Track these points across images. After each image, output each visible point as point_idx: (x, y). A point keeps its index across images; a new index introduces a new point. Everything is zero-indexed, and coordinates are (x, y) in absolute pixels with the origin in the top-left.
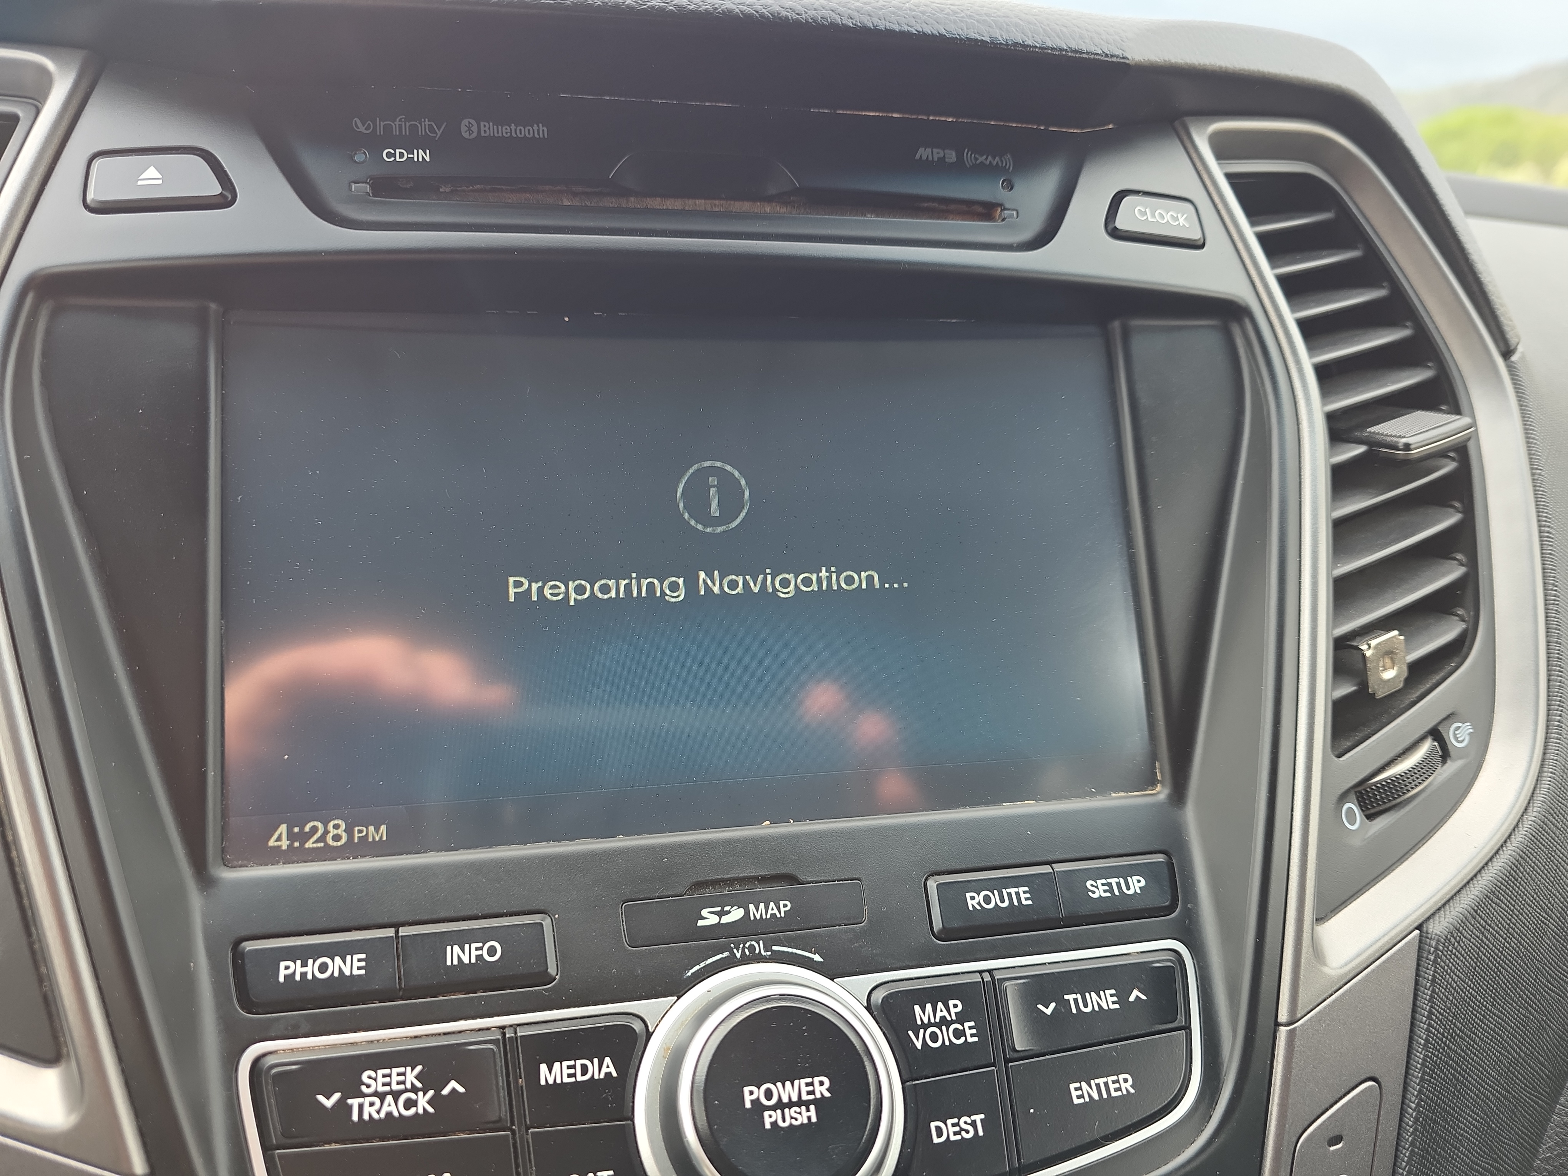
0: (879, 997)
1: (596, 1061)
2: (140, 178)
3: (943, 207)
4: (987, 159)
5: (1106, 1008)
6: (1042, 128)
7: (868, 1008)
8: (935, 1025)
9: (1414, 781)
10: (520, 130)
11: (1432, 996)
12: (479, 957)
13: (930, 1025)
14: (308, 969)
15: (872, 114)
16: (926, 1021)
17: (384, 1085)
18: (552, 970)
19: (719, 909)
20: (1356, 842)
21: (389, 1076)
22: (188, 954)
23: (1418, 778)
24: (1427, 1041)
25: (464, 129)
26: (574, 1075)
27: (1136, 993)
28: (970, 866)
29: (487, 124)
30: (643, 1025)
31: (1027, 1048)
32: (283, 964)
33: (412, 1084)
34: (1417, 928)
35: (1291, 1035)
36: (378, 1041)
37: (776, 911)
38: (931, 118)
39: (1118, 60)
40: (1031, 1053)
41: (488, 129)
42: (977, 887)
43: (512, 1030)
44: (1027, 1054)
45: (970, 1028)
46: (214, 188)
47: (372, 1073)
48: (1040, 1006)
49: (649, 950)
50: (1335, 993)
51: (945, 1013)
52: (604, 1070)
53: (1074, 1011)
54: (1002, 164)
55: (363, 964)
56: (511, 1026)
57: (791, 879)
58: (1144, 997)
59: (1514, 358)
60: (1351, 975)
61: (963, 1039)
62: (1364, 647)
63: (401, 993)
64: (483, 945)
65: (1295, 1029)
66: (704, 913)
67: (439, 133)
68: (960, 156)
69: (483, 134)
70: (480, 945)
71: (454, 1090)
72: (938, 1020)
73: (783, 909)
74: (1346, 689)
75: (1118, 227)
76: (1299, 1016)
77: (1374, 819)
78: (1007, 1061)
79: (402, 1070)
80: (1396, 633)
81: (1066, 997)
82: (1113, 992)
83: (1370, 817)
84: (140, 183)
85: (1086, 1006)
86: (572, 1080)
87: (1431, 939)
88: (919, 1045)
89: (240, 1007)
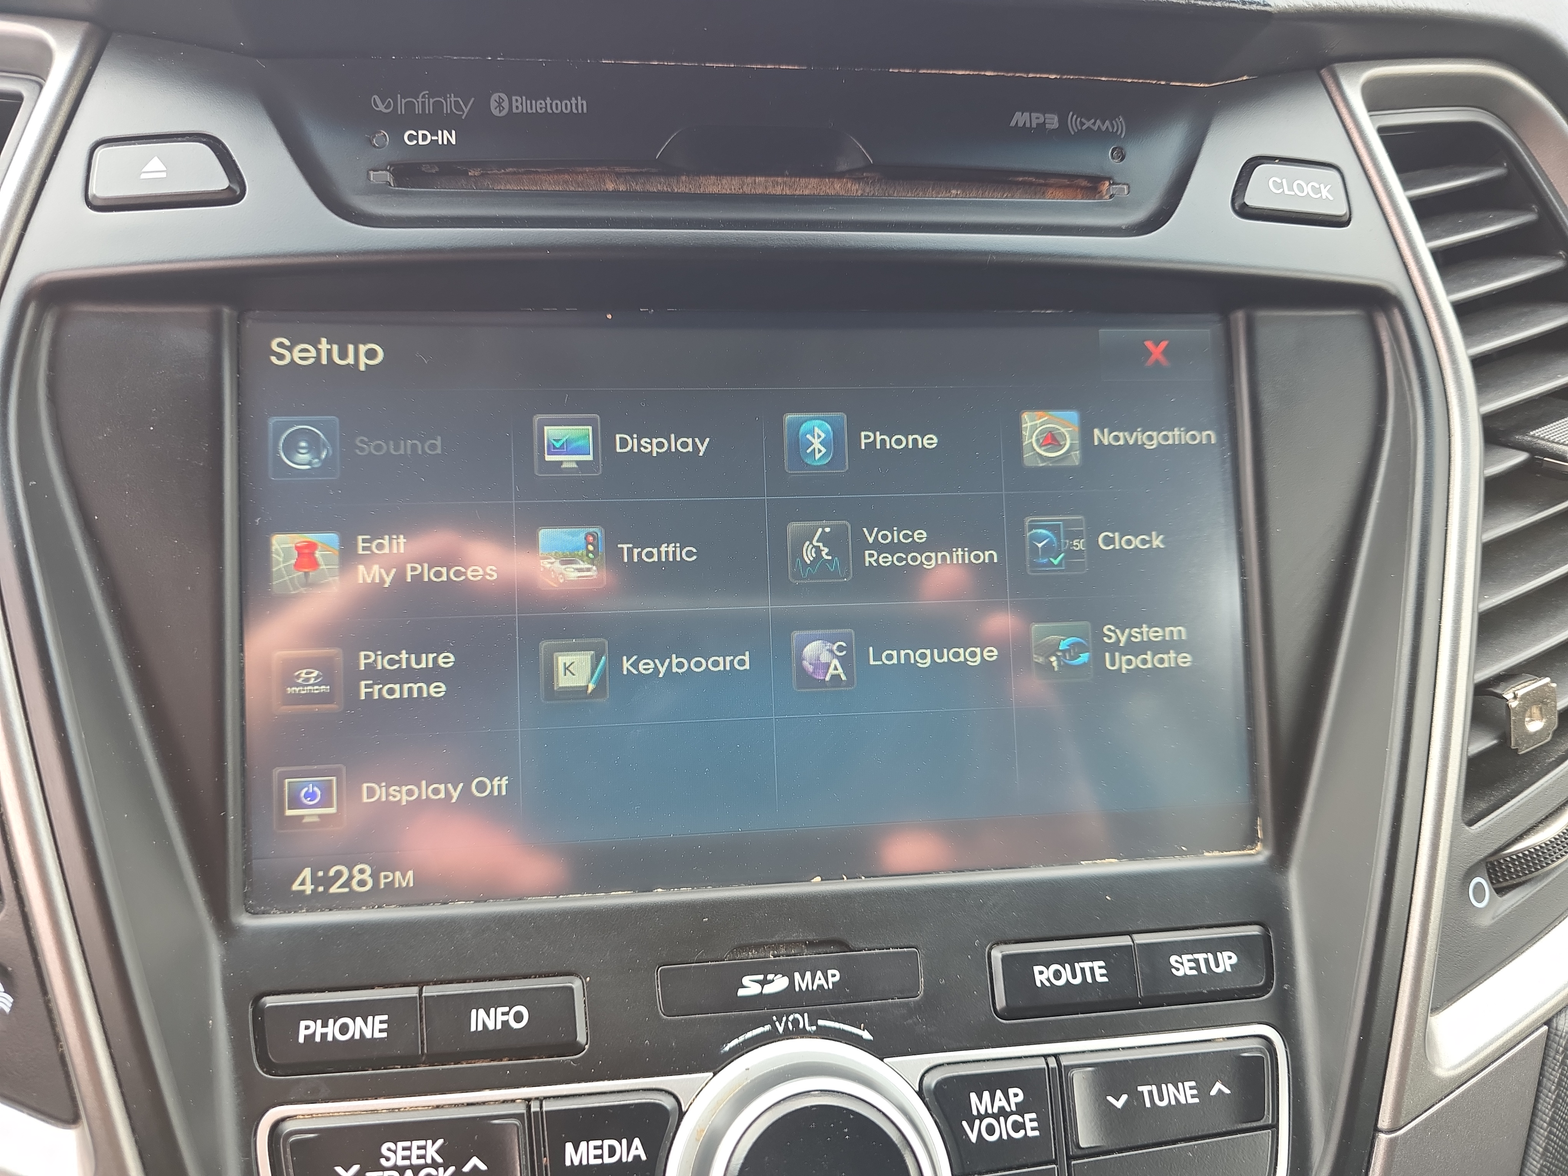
0: (931, 1081)
1: (624, 1141)
2: (143, 170)
3: (1042, 181)
4: (1094, 124)
5: (1183, 1101)
6: (1163, 83)
7: (920, 1093)
8: (993, 1116)
9: (1555, 853)
10: (557, 104)
11: (1556, 1101)
12: (505, 1023)
13: (987, 1115)
14: (329, 1030)
15: (960, 73)
16: (983, 1112)
17: (404, 1158)
18: (581, 1038)
19: (761, 977)
20: (1483, 921)
21: (409, 1149)
22: (204, 1012)
23: (1560, 850)
24: (1546, 1149)
25: (493, 105)
26: (601, 1157)
27: (1218, 1086)
28: (1041, 936)
29: (519, 98)
30: (676, 1103)
31: (1092, 1145)
32: (303, 1024)
33: (433, 1159)
34: (1545, 1023)
35: (1392, 1143)
36: (399, 1109)
37: (823, 982)
38: (1031, 75)
39: (1258, 8)
40: (1097, 1150)
41: (521, 104)
42: (1047, 959)
43: (538, 1103)
44: (1092, 1151)
45: (1031, 1120)
46: (220, 182)
47: (391, 1145)
48: (1110, 1098)
49: (685, 1020)
50: (1445, 1097)
51: (1004, 1103)
52: (633, 1152)
53: (1148, 1105)
54: (1113, 129)
55: (385, 1026)
56: (537, 1099)
57: (843, 946)
58: (1227, 1091)
60: (1465, 1078)
61: (1022, 1132)
62: (1509, 696)
63: (424, 1058)
64: (510, 1010)
65: (1396, 1138)
66: (746, 980)
67: (466, 111)
68: (1063, 121)
69: (514, 110)
70: (506, 1009)
71: (475, 1167)
72: (996, 1110)
73: (831, 980)
74: (1484, 743)
75: (1248, 203)
76: (1402, 1123)
77: (1506, 893)
78: (1070, 1158)
79: (422, 1143)
80: (1547, 680)
81: (1140, 1088)
82: (1193, 1084)
83: (1500, 891)
84: (143, 176)
85: (1161, 1099)
86: (599, 1161)
87: (1561, 1037)
88: (973, 1138)
89: (261, 1067)
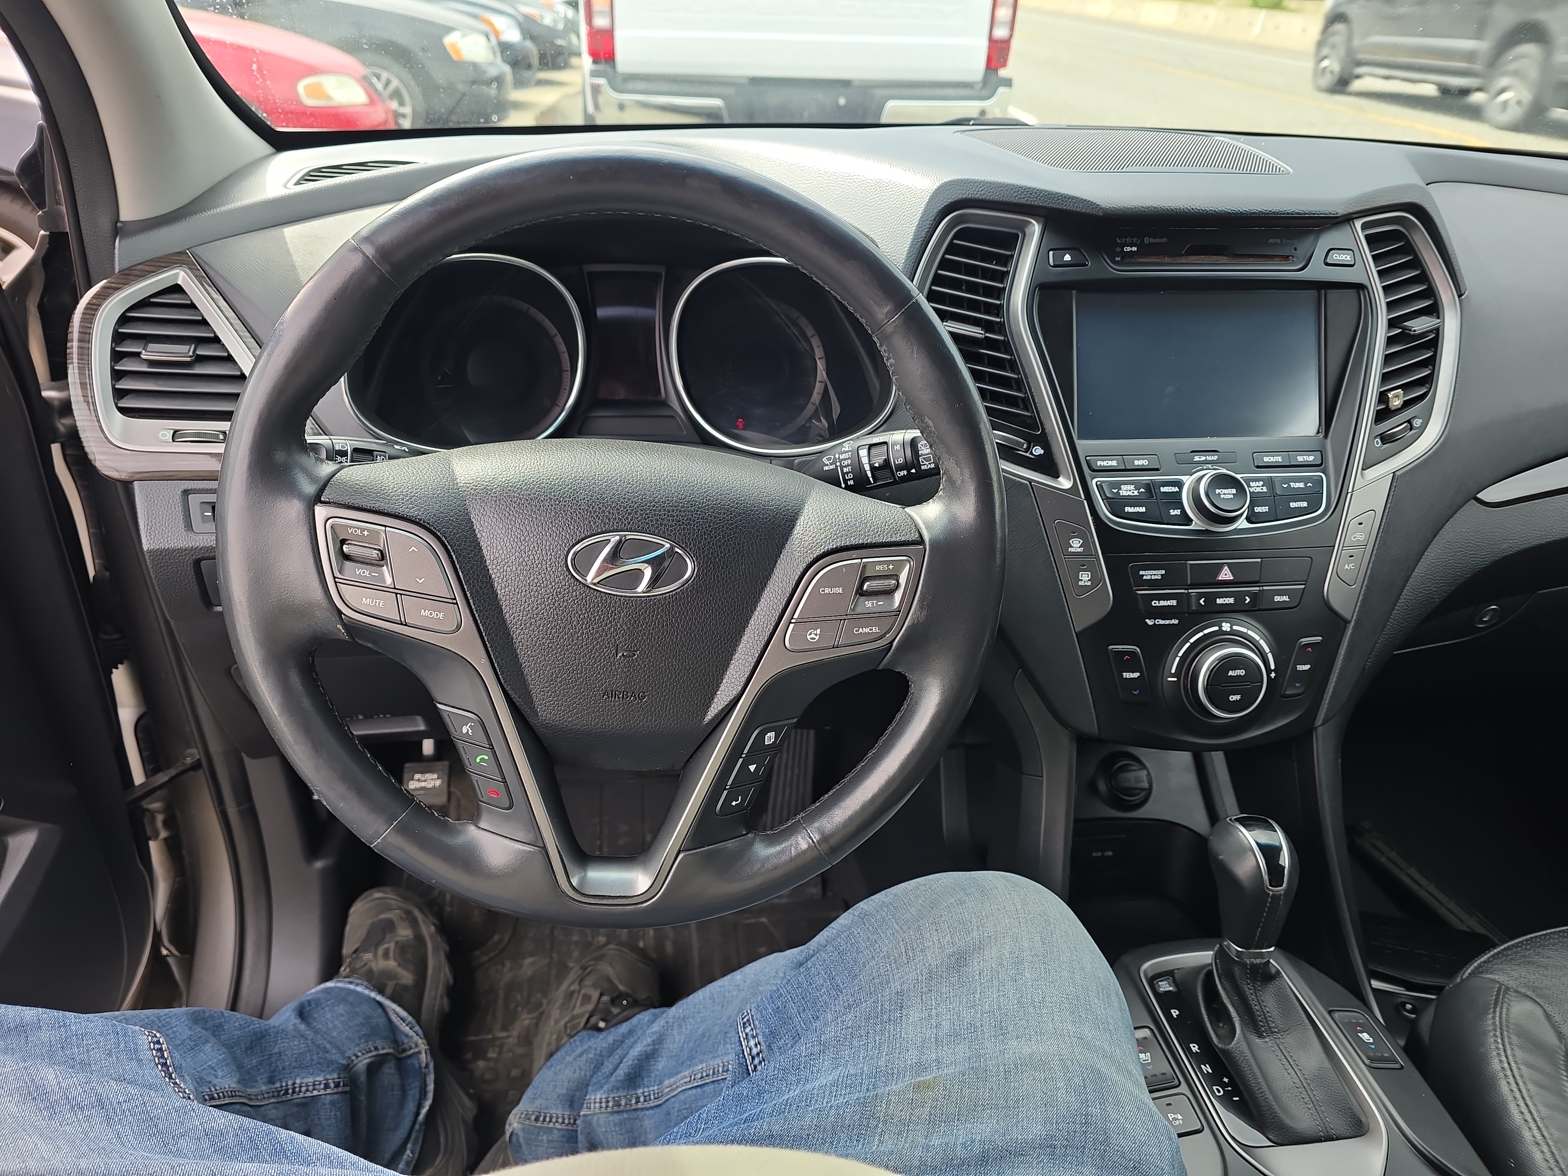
1: (1173, 487)
3: (1275, 258)
5: (1301, 487)
6: (1307, 229)
8: (1256, 487)
9: (1399, 434)
15: (1256, 229)
17: (1127, 488)
20: (1377, 451)
23: (1402, 433)
27: (1309, 484)
31: (1280, 494)
32: (1098, 462)
33: (1132, 489)
34: (1393, 473)
36: (1123, 480)
38: (1274, 229)
41: (1152, 240)
47: (1123, 486)
48: (1284, 485)
49: (1182, 466)
50: (1366, 486)
51: (1259, 484)
52: (1175, 490)
53: (1293, 487)
57: (1217, 451)
58: (1311, 486)
59: (1463, 297)
60: (1371, 482)
61: (1263, 491)
62: (1390, 395)
65: (1353, 494)
68: (1281, 241)
70: (1142, 462)
71: (1142, 491)
73: (1216, 458)
74: (1381, 407)
75: (1327, 262)
76: (1354, 490)
79: (1130, 486)
80: (1401, 391)
82: (1303, 484)
84: (1064, 259)
86: (1169, 491)
87: (1396, 476)
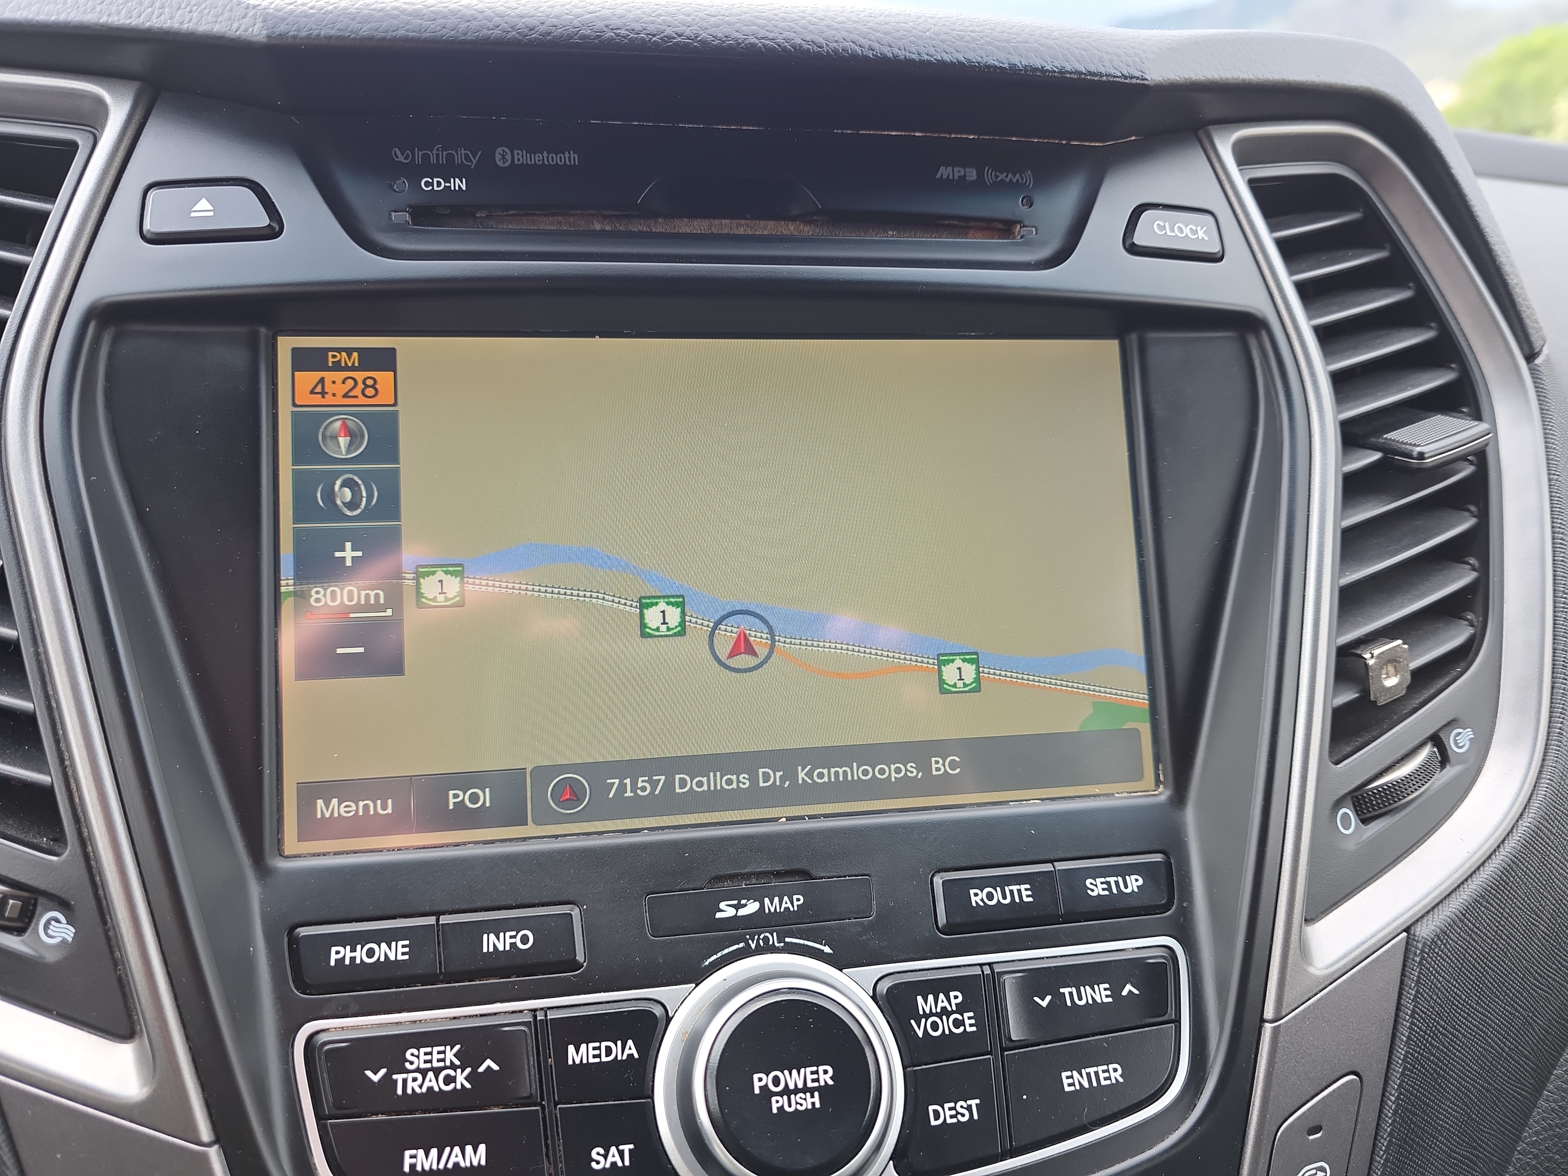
0: (883, 987)
1: (619, 1043)
2: (193, 210)
3: (964, 224)
4: (1007, 176)
5: (1099, 1001)
6: (1064, 142)
7: (874, 997)
8: (936, 1014)
9: (1410, 787)
10: (552, 157)
11: (1416, 996)
12: (513, 945)
13: (932, 1014)
14: (357, 954)
15: (894, 133)
16: (928, 1011)
17: (426, 1062)
18: (580, 957)
19: (736, 902)
20: (1350, 846)
21: (431, 1053)
22: (248, 940)
23: (1414, 785)
24: (1409, 1038)
25: (498, 157)
26: (599, 1056)
27: (1129, 987)
28: (975, 863)
29: (520, 152)
30: (663, 1010)
31: (1022, 1038)
32: (334, 949)
33: (451, 1061)
34: (1404, 931)
35: (1276, 1031)
36: (420, 1021)
37: (789, 905)
38: (953, 136)
39: (1138, 81)
40: (1026, 1042)
41: (522, 157)
42: (981, 883)
43: (543, 1013)
44: (1022, 1043)
45: (969, 1018)
46: (262, 220)
47: (415, 1051)
48: (1036, 999)
49: (670, 940)
50: (1320, 992)
51: (946, 1004)
52: (627, 1052)
53: (1069, 1004)
54: (1023, 180)
55: (407, 950)
56: (542, 1009)
57: (805, 874)
58: (1136, 992)
59: (1538, 361)
60: (1337, 975)
61: (962, 1028)
62: (1367, 656)
63: (441, 977)
64: (517, 934)
65: (1279, 1026)
66: (722, 905)
67: (475, 162)
68: (980, 174)
69: (516, 162)
70: (514, 933)
71: (489, 1067)
72: (939, 1010)
73: (796, 903)
74: (1348, 696)
75: (1136, 243)
76: (1284, 1013)
77: (1370, 823)
78: (1003, 1050)
79: (442, 1048)
80: (1399, 642)
81: (1062, 990)
82: (1107, 986)
83: (1365, 821)
84: (193, 215)
85: (1080, 999)
86: (597, 1060)
87: (1418, 941)
88: (920, 1034)
89: (296, 988)
